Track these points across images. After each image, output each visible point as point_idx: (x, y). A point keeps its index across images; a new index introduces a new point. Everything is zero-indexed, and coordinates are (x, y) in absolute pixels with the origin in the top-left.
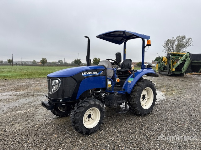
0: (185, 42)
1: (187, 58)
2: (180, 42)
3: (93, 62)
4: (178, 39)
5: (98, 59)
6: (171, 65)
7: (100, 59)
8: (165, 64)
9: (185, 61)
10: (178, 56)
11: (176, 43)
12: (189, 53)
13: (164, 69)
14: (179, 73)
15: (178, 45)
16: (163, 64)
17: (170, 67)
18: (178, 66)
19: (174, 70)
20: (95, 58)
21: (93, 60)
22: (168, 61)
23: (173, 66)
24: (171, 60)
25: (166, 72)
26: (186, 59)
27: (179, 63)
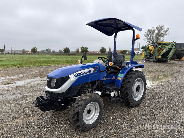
0: (164, 32)
1: (172, 46)
2: (159, 31)
3: (81, 51)
4: (157, 28)
5: (86, 47)
6: (157, 52)
7: (87, 48)
8: (152, 52)
9: (170, 49)
10: (163, 45)
11: (156, 32)
12: (175, 42)
13: (150, 56)
14: (164, 59)
15: (157, 34)
16: (150, 52)
17: (156, 55)
18: (164, 54)
19: (160, 57)
20: (83, 47)
21: (81, 48)
22: (154, 49)
23: (159, 53)
24: (157, 49)
25: (152, 59)
26: (172, 48)
27: (164, 51)
